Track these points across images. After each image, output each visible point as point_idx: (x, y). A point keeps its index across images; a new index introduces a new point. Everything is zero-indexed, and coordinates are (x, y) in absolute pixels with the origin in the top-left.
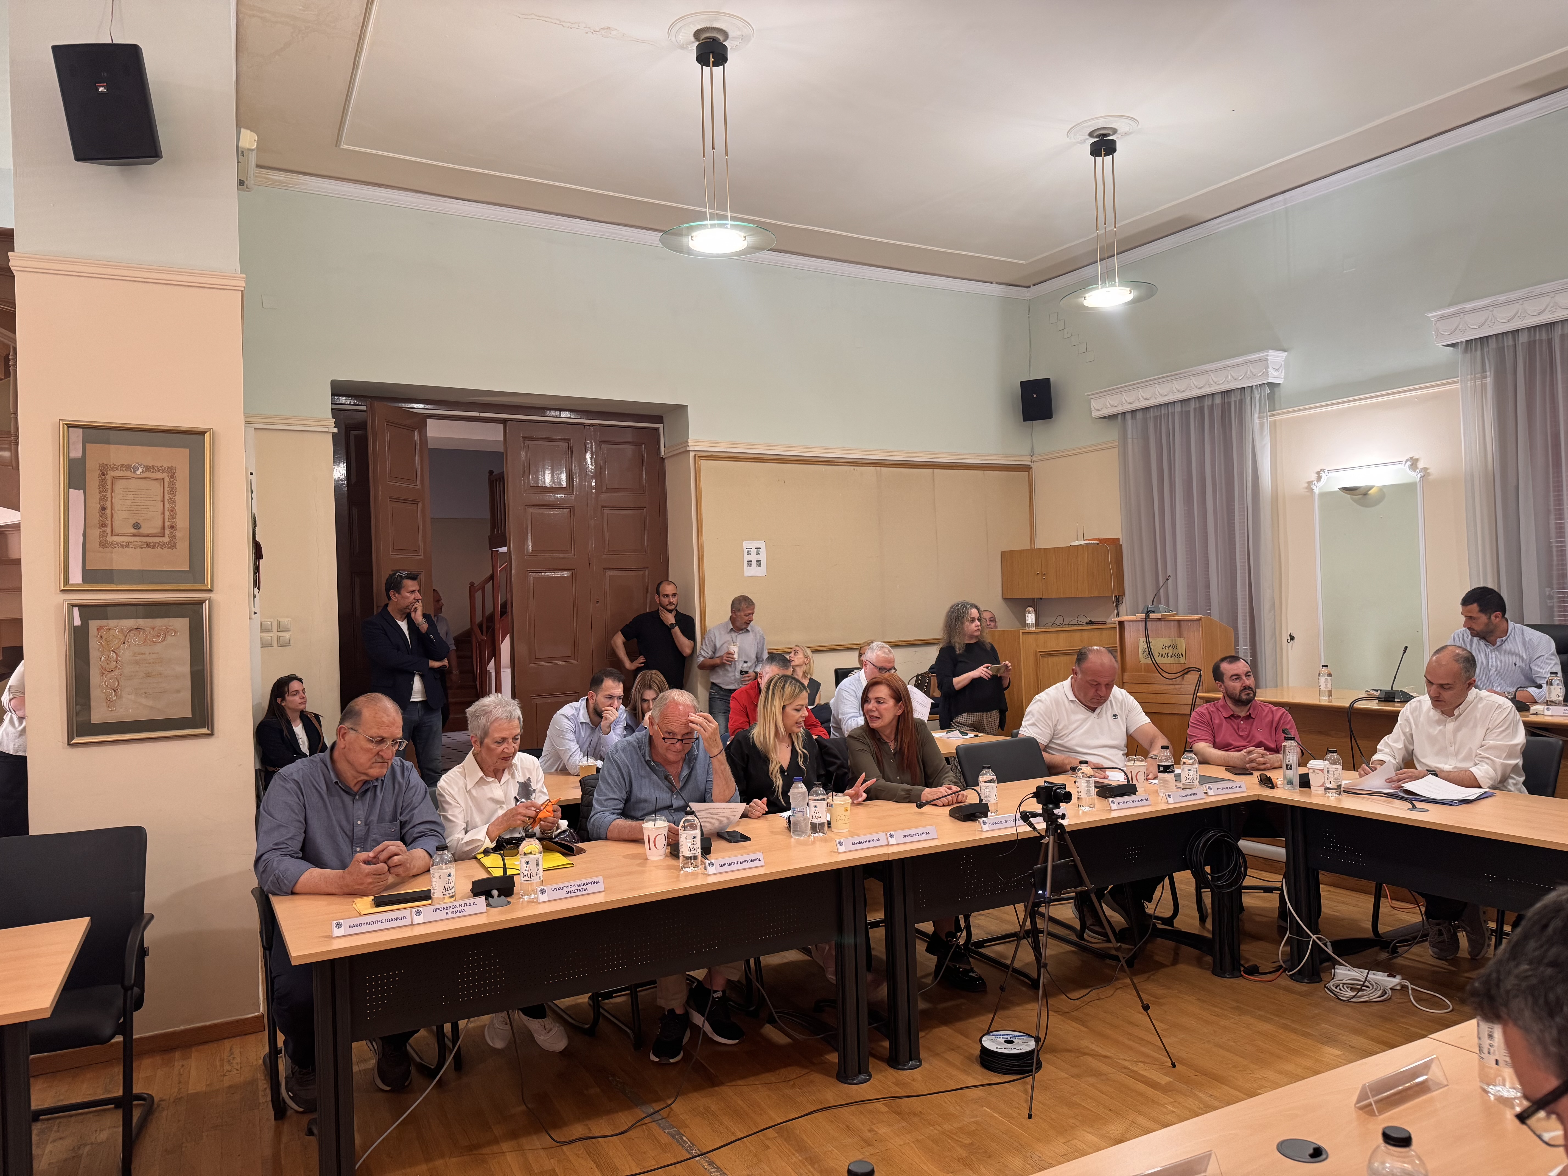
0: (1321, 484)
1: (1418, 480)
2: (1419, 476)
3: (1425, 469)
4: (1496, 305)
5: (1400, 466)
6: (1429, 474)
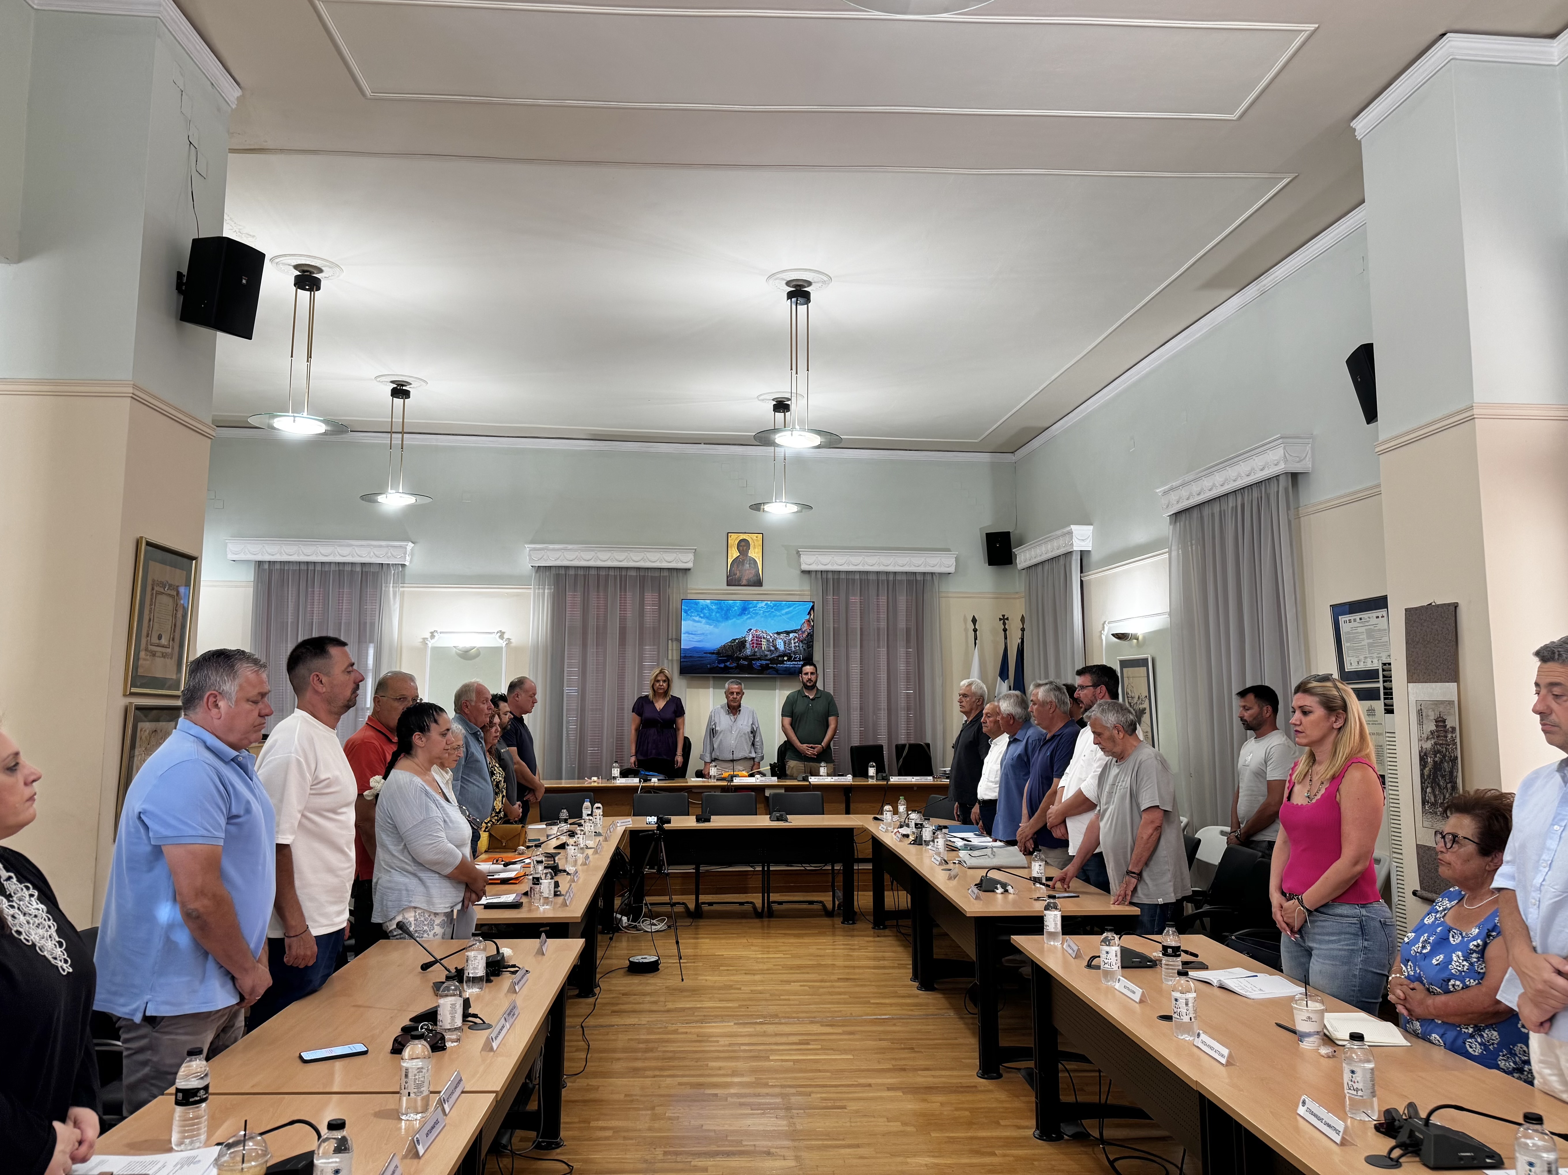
0: (433, 641)
1: (504, 645)
2: (505, 643)
3: (509, 639)
4: (566, 549)
5: (493, 635)
6: (511, 643)
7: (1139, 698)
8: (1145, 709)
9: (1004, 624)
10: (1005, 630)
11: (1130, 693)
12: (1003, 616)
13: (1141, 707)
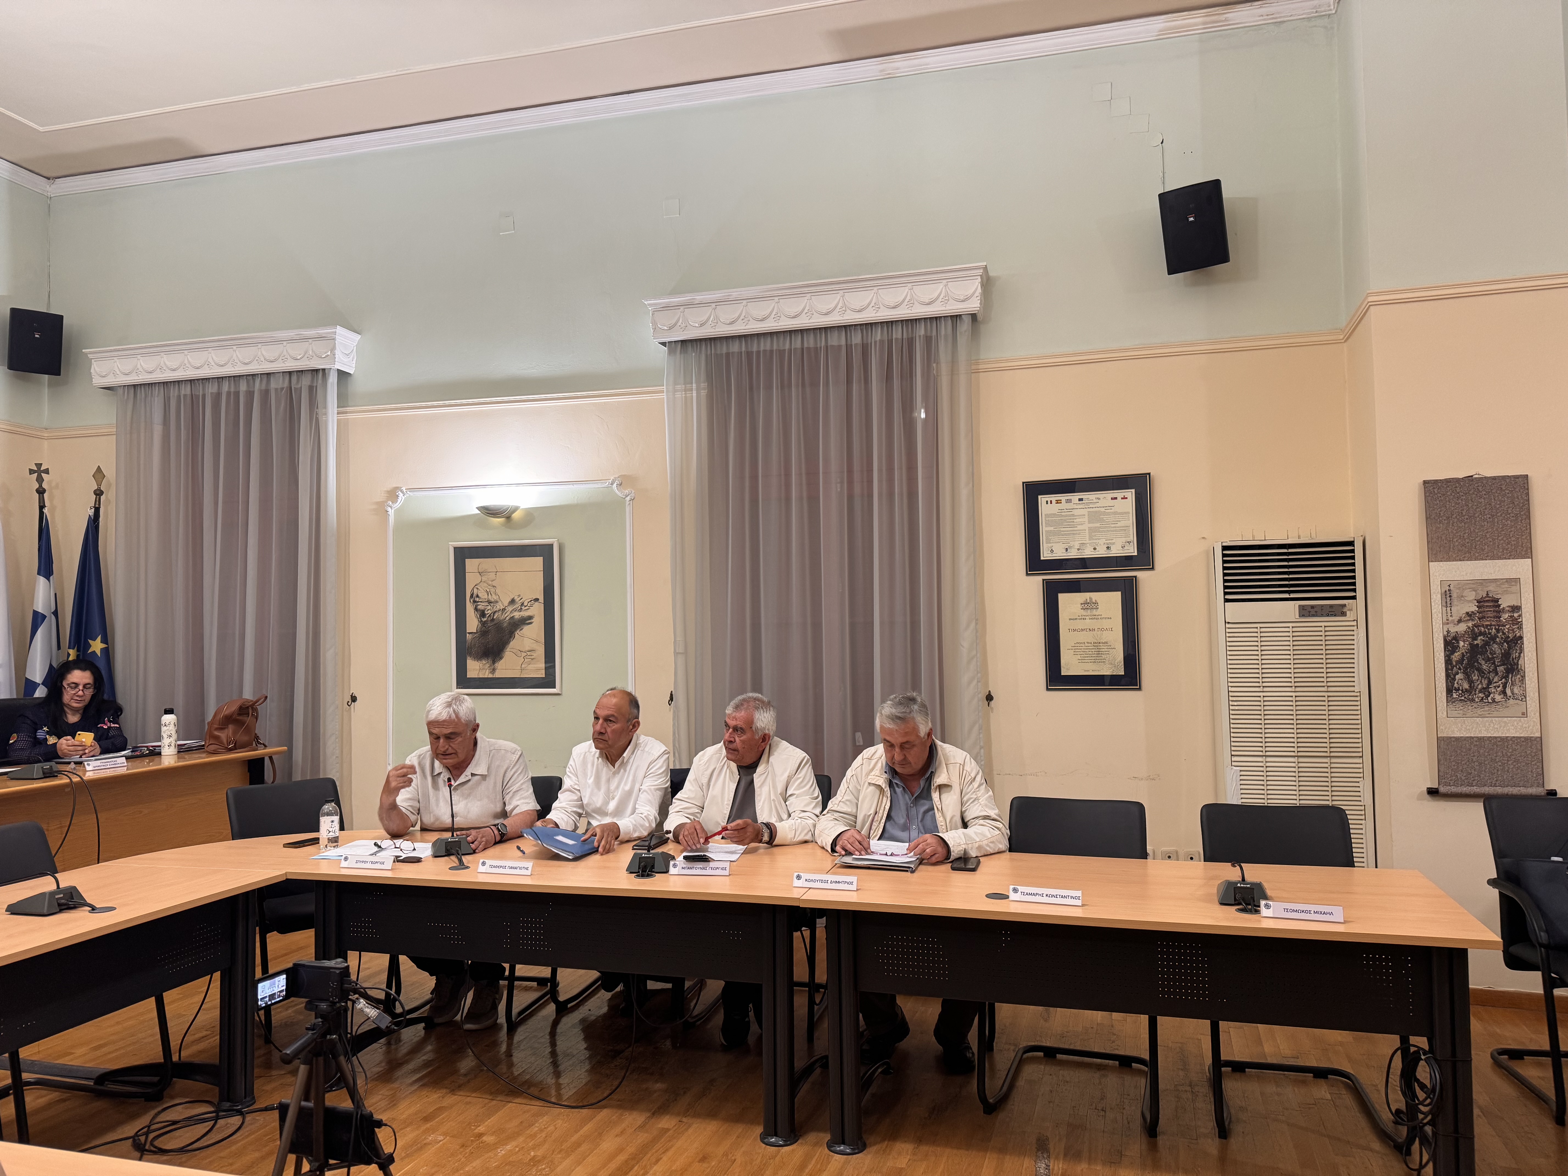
7: (513, 601)
8: (530, 618)
9: (40, 480)
10: (41, 492)
11: (483, 596)
12: (39, 465)
13: (517, 615)
